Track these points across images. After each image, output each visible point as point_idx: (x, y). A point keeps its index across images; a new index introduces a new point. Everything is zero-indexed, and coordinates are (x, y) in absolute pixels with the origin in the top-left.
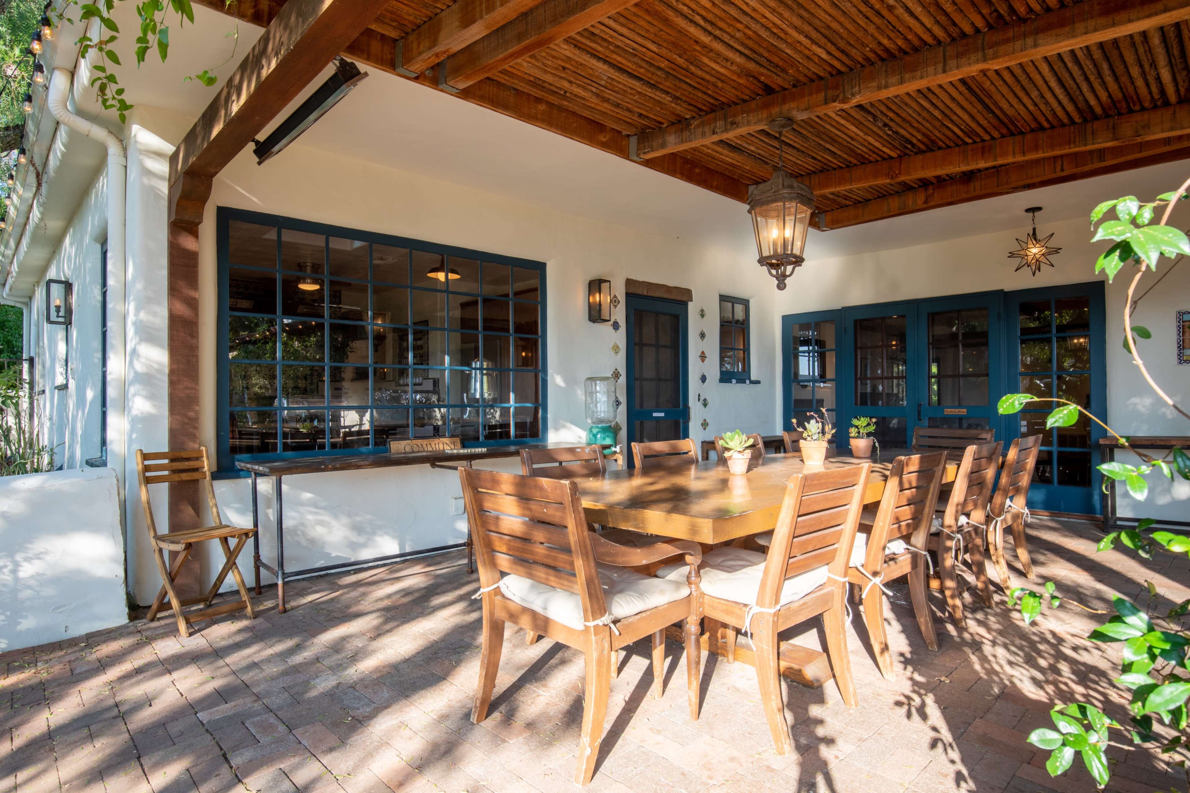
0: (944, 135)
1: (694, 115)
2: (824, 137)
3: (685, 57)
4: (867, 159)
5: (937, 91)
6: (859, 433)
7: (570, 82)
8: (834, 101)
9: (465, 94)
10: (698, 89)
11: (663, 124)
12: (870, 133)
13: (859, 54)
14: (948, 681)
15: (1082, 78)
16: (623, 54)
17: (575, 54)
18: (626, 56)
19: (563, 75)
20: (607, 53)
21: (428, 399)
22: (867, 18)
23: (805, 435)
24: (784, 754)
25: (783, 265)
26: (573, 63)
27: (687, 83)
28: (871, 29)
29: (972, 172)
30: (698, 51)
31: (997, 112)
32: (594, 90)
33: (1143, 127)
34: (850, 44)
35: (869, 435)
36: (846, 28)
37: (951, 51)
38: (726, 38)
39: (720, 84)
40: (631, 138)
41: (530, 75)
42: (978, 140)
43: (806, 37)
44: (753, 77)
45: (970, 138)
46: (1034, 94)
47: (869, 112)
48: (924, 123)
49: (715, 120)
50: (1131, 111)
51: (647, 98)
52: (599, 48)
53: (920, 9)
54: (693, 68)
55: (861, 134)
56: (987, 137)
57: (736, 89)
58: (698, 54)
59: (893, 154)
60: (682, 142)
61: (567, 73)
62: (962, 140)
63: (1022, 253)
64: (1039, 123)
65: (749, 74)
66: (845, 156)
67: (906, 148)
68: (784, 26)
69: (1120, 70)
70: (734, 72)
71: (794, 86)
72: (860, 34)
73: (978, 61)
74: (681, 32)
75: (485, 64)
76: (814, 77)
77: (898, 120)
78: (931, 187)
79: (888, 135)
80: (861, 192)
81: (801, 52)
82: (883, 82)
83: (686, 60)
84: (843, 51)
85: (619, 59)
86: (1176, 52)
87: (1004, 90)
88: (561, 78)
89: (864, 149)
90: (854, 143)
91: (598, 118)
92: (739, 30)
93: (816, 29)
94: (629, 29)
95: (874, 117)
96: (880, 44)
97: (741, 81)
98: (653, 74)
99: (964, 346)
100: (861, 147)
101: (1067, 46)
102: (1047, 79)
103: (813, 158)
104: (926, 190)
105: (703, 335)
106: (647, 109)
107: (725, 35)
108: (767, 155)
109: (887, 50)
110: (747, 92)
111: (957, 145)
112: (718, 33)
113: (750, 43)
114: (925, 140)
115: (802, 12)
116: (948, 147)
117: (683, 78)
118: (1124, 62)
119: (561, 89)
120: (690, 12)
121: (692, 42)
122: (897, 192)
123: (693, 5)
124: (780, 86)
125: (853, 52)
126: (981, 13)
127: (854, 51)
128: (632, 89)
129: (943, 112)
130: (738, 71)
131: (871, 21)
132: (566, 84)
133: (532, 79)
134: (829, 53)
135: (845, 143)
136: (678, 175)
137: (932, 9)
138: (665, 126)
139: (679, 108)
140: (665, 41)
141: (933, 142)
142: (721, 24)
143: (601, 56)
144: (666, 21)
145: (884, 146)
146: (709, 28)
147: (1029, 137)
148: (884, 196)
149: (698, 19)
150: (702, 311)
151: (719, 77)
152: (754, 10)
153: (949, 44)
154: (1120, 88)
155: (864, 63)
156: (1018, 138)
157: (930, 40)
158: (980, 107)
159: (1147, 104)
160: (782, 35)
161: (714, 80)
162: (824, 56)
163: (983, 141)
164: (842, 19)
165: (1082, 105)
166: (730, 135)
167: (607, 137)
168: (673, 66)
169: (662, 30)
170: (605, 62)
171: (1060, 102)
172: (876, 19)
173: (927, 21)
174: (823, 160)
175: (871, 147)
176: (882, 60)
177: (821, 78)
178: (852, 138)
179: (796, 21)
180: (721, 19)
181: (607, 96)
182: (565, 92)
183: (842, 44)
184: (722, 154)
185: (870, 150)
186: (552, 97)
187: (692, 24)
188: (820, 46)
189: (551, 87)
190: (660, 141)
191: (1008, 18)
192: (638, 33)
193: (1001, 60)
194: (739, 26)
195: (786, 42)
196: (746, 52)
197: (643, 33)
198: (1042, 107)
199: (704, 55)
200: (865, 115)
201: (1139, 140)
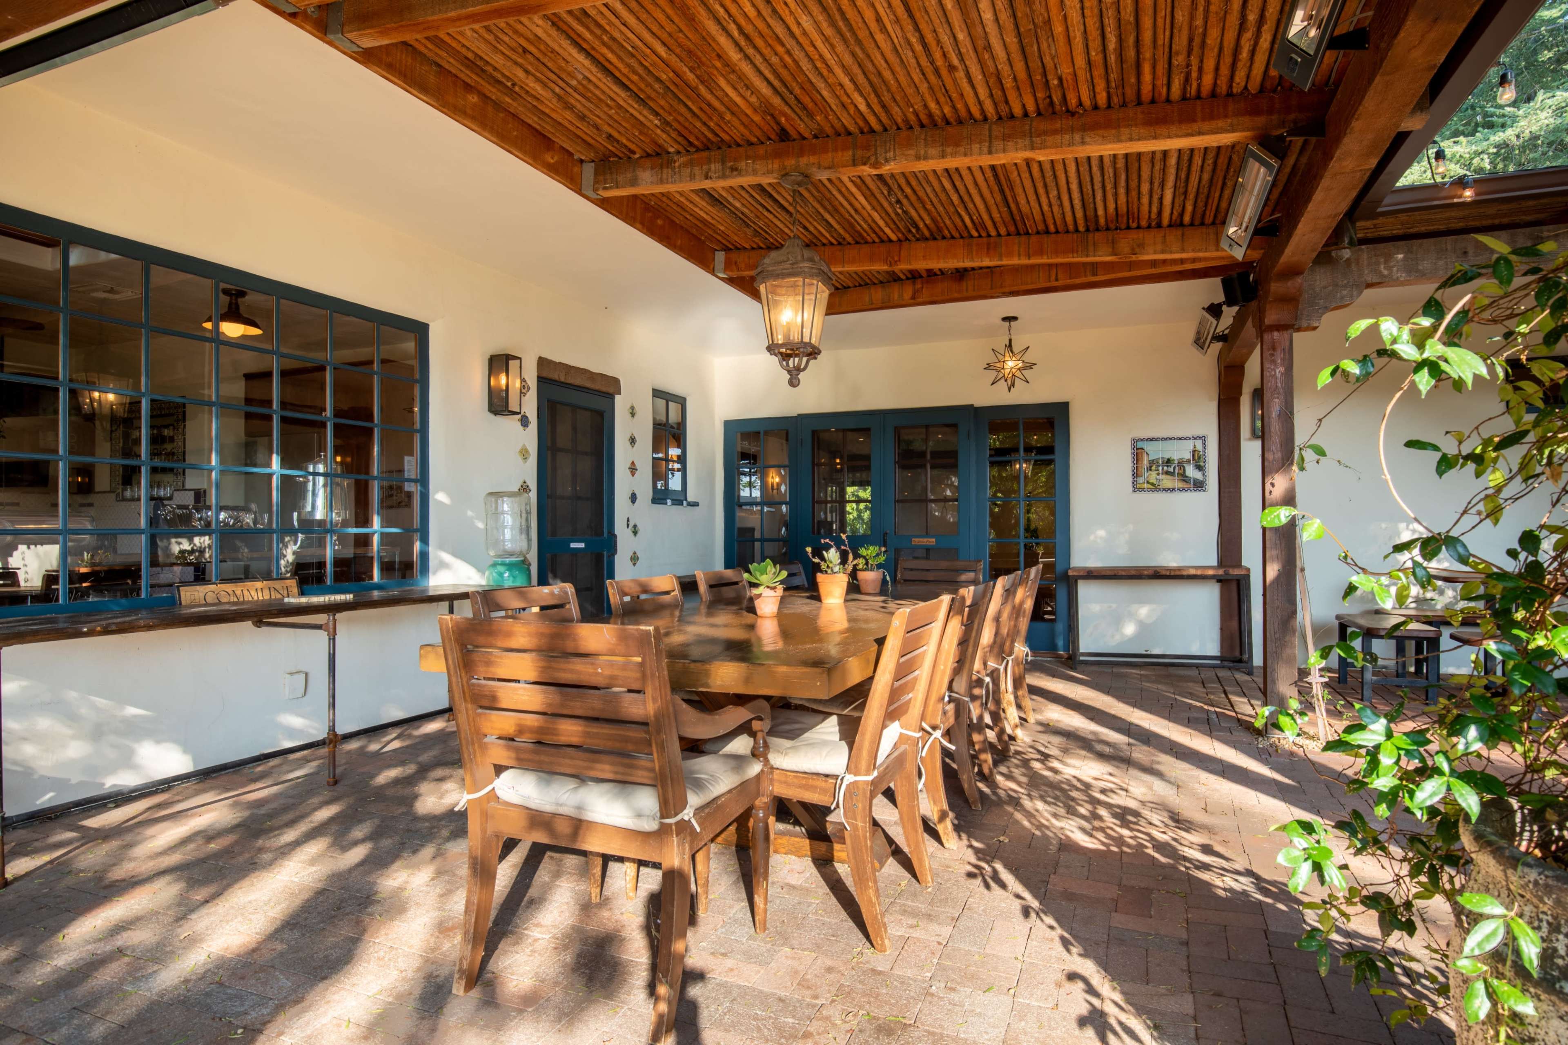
0: (953, 222)
1: (681, 149)
2: (826, 204)
3: (698, 73)
4: (863, 238)
5: (965, 173)
6: (867, 564)
7: (527, 72)
8: (865, 164)
9: (367, 57)
10: (698, 117)
11: (634, 153)
12: (878, 208)
13: (900, 113)
14: (1007, 841)
15: (1100, 185)
16: (618, 51)
17: (550, 36)
18: (621, 54)
19: (520, 60)
20: (597, 44)
21: (237, 519)
22: (923, 74)
23: (823, 566)
24: (885, 951)
25: (797, 355)
26: (542, 47)
27: (686, 105)
28: (924, 87)
29: (965, 270)
30: (716, 68)
31: (1013, 206)
32: (557, 90)
33: (1139, 246)
34: (895, 100)
35: (879, 566)
36: (897, 81)
37: (997, 130)
38: (758, 60)
39: (728, 117)
40: (584, 165)
41: (468, 49)
42: (984, 234)
43: (852, 80)
44: (772, 116)
45: (977, 230)
46: (1053, 193)
47: (886, 183)
48: (939, 206)
49: (709, 161)
50: (1128, 228)
51: (628, 115)
52: (587, 35)
53: (980, 77)
54: (702, 89)
55: (868, 207)
56: (993, 233)
57: (745, 126)
58: (715, 72)
59: (893, 237)
60: (661, 181)
61: (526, 59)
62: (969, 232)
63: (998, 365)
64: (1047, 226)
65: (767, 109)
66: (841, 231)
67: (910, 231)
68: (832, 63)
69: (1133, 184)
70: (750, 104)
71: (816, 137)
72: (910, 91)
73: (1025, 148)
74: (707, 39)
75: (421, 20)
76: (842, 130)
77: (913, 198)
78: (919, 281)
79: (897, 214)
80: (842, 277)
81: (838, 97)
82: (922, 152)
83: (697, 76)
84: (884, 106)
85: (610, 56)
86: (1183, 176)
87: (1028, 184)
88: (516, 63)
89: (865, 226)
90: (856, 217)
91: (548, 129)
92: (776, 54)
93: (864, 73)
94: (638, 18)
95: (890, 189)
96: (926, 106)
97: (757, 118)
98: (649, 85)
99: (931, 468)
100: (862, 223)
101: (1111, 150)
102: (1071, 180)
103: (805, 228)
104: (914, 283)
105: (633, 441)
106: (621, 130)
107: (758, 56)
108: (751, 215)
109: (930, 115)
110: (758, 133)
111: (962, 237)
112: (750, 51)
113: (784, 73)
114: (932, 226)
115: (858, 50)
116: (953, 237)
117: (685, 100)
118: (1139, 176)
119: (509, 79)
120: (726, 17)
121: (714, 55)
122: (881, 282)
123: (733, 9)
124: (800, 134)
125: (895, 110)
126: (1035, 95)
127: (897, 109)
128: (612, 99)
129: (961, 197)
130: (757, 104)
131: (926, 79)
132: (521, 74)
133: (470, 56)
134: (869, 105)
135: (847, 216)
136: (638, 225)
137: (992, 81)
138: (637, 156)
139: (664, 136)
140: (680, 45)
141: (939, 229)
142: (759, 42)
143: (585, 46)
144: (691, 20)
145: (887, 225)
146: (743, 43)
147: (1034, 239)
148: (867, 284)
149: (733, 28)
150: (632, 408)
151: (732, 108)
152: (805, 33)
153: (995, 123)
154: (1128, 201)
155: (901, 125)
156: (1024, 239)
157: (977, 114)
158: (999, 198)
159: (1144, 223)
160: (825, 72)
161: (722, 109)
162: (863, 107)
163: (989, 236)
164: (898, 69)
165: (1091, 213)
166: (718, 185)
167: (556, 158)
168: (677, 80)
169: (681, 31)
170: (588, 54)
171: (1072, 207)
172: (932, 78)
173: (983, 92)
174: (815, 232)
175: (873, 225)
176: (922, 126)
177: (849, 133)
178: (856, 211)
179: (848, 59)
180: (762, 35)
181: (572, 101)
182: (514, 85)
183: (886, 98)
184: (697, 206)
185: (871, 228)
186: (491, 88)
187: (724, 33)
188: (862, 95)
189: (495, 74)
190: (629, 175)
191: (1058, 108)
192: (647, 27)
193: (1047, 151)
194: (780, 50)
195: (826, 81)
196: (776, 83)
197: (655, 29)
198: (1056, 209)
199: (722, 75)
200: (881, 186)
201: (1134, 258)
